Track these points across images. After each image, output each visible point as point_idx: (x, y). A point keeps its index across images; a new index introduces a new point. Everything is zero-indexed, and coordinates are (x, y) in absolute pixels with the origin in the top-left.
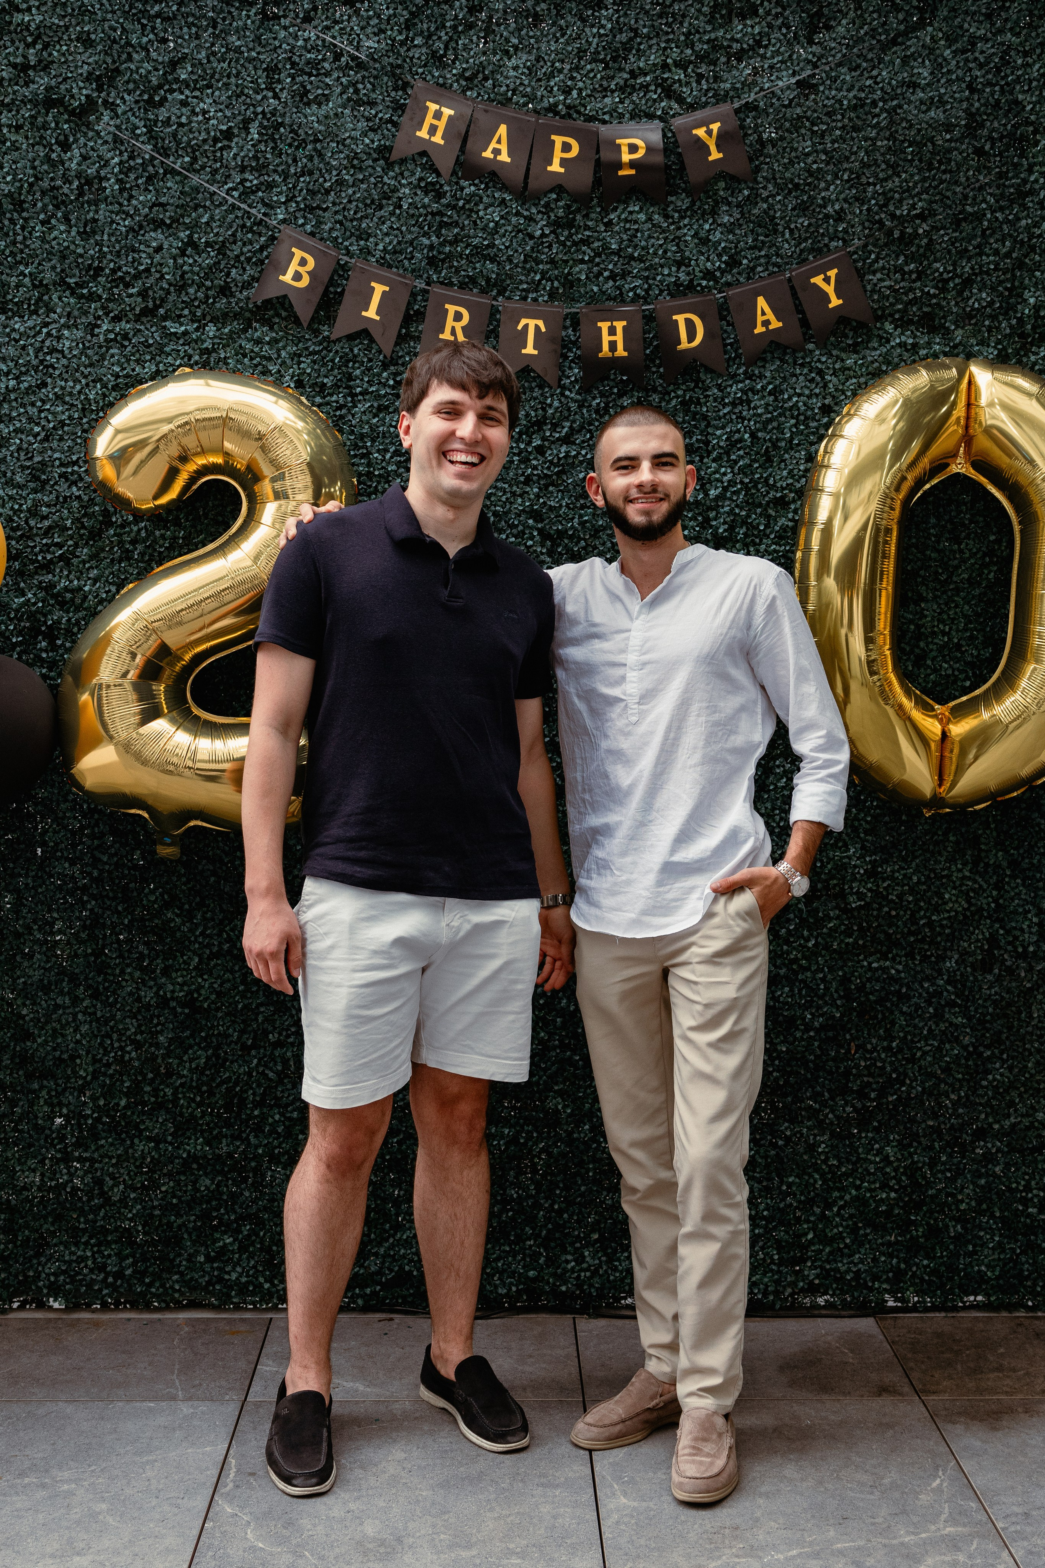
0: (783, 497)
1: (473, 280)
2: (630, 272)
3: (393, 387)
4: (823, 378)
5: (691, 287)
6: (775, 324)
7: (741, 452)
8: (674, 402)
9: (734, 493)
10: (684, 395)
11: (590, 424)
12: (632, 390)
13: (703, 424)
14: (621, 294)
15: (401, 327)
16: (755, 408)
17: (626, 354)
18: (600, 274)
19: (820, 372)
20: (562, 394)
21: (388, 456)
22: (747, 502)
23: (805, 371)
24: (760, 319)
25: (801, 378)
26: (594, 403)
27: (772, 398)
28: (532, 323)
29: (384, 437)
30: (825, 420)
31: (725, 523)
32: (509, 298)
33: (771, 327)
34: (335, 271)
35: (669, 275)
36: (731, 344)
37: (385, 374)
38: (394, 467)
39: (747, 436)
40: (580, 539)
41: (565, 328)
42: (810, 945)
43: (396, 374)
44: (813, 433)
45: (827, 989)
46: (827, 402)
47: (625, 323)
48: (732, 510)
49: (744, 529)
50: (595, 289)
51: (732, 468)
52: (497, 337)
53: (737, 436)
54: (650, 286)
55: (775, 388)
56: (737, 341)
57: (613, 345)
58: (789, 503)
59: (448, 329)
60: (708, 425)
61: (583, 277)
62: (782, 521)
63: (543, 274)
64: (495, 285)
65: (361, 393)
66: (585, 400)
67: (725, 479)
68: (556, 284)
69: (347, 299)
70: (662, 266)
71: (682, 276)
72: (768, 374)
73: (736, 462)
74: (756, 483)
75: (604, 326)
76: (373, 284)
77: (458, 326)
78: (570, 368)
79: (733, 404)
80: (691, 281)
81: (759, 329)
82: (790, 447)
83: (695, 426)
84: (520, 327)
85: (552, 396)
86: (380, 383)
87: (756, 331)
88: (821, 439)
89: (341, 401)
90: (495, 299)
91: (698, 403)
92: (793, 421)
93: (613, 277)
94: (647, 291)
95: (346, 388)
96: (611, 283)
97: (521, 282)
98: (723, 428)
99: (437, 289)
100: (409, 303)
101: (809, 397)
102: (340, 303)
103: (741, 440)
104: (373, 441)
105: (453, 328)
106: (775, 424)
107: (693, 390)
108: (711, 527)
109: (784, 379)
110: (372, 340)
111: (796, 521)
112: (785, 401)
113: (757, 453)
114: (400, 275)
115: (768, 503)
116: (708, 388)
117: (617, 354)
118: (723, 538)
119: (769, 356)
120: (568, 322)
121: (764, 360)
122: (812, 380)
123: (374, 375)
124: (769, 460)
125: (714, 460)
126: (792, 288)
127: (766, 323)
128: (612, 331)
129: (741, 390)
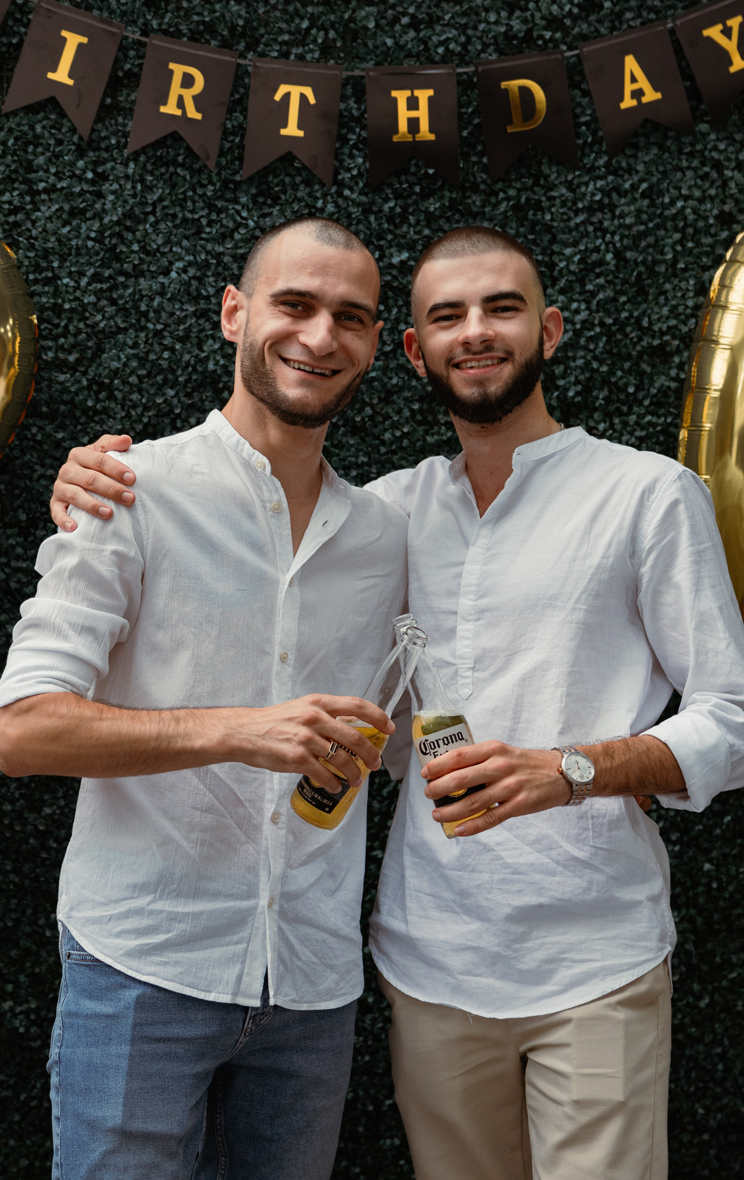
0: (663, 346)
1: (211, 28)
2: (440, 18)
3: (92, 182)
4: (721, 173)
5: (528, 39)
6: (651, 95)
7: (601, 281)
8: (503, 207)
9: (590, 339)
10: (519, 197)
11: (380, 237)
12: (442, 188)
13: (547, 238)
14: (427, 49)
15: (105, 95)
16: (622, 216)
17: (432, 137)
18: (396, 20)
19: (717, 166)
20: (340, 194)
21: (84, 281)
22: (610, 352)
23: (695, 163)
24: (629, 87)
25: (689, 174)
26: (386, 207)
27: (646, 202)
28: (295, 91)
29: (78, 254)
30: (724, 234)
31: (577, 382)
32: (263, 55)
33: (645, 100)
34: (9, 14)
35: (497, 23)
36: (586, 124)
37: (81, 164)
38: (92, 299)
39: (609, 256)
40: (364, 404)
41: (344, 98)
42: (703, 1004)
43: (96, 163)
44: (707, 254)
45: (727, 1070)
46: (726, 208)
47: (431, 92)
48: (588, 364)
49: (606, 392)
50: (389, 42)
51: (588, 302)
52: (244, 111)
53: (595, 257)
54: (469, 39)
55: (651, 187)
56: (594, 119)
57: (413, 124)
58: (672, 355)
59: (173, 100)
60: (554, 240)
61: (371, 25)
62: (661, 381)
63: (313, 20)
64: (243, 35)
65: (45, 191)
66: (373, 203)
67: (578, 318)
68: (332, 34)
69: (27, 53)
70: (487, 10)
71: (516, 25)
72: (641, 167)
73: (593, 294)
74: (622, 325)
75: (401, 96)
76: (64, 33)
77: (188, 95)
78: (352, 156)
79: (590, 210)
80: (529, 31)
81: (628, 103)
82: (673, 272)
83: (534, 242)
84: (278, 97)
85: (324, 196)
86: (73, 176)
87: (624, 105)
88: (719, 260)
89: (16, 202)
90: (242, 56)
91: (538, 206)
92: (677, 236)
93: (415, 24)
94: (464, 46)
95: (26, 182)
96: (412, 34)
97: (281, 31)
98: (575, 244)
99: (157, 41)
100: (117, 60)
101: (701, 200)
102: (17, 58)
103: (601, 262)
104: (63, 259)
105: (181, 99)
106: (651, 240)
107: (531, 189)
108: (557, 388)
109: (665, 174)
110: (62, 115)
111: (681, 382)
112: (665, 207)
113: (625, 282)
114: (103, 21)
115: (641, 354)
116: (552, 187)
117: (419, 137)
118: (574, 404)
119: (642, 141)
120: (349, 90)
121: (635, 146)
122: (705, 177)
123: (65, 164)
124: (642, 292)
125: (562, 291)
126: (676, 43)
127: (638, 94)
128: (413, 104)
129: (601, 190)
